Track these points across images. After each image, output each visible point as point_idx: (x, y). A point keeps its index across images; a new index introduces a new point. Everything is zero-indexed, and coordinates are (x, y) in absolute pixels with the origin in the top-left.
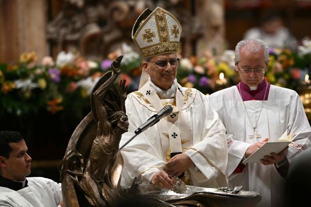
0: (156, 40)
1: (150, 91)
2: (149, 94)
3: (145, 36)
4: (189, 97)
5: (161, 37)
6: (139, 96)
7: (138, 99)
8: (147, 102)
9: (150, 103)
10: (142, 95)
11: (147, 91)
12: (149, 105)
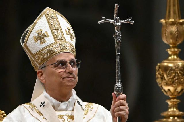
0: (50, 40)
1: (44, 103)
2: (44, 106)
3: (36, 39)
4: (89, 111)
5: (54, 36)
6: (31, 107)
7: (30, 110)
8: (40, 114)
9: (43, 115)
10: (34, 106)
11: (41, 103)
12: (42, 117)
